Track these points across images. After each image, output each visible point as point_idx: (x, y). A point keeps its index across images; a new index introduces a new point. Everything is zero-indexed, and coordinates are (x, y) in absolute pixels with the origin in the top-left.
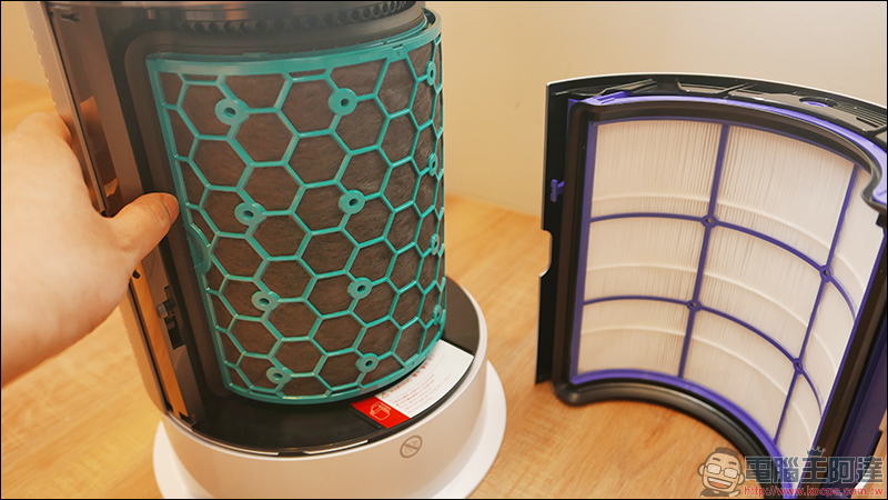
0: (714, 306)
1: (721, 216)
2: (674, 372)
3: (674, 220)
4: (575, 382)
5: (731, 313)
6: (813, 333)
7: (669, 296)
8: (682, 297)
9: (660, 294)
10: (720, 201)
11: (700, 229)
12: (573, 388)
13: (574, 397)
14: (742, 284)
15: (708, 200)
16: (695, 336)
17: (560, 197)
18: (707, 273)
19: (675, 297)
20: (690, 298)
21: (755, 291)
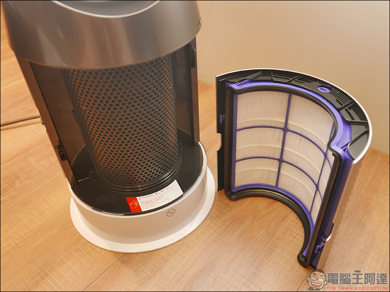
0: (288, 161)
1: (290, 127)
2: (274, 184)
3: (272, 129)
4: (234, 191)
5: (295, 164)
6: (322, 176)
7: (271, 156)
8: (276, 157)
9: (267, 156)
10: (290, 122)
11: (282, 132)
12: (233, 193)
13: (234, 197)
14: (298, 154)
15: (284, 121)
16: (282, 172)
17: (224, 121)
18: (285, 148)
19: (273, 157)
20: (279, 157)
21: (303, 157)
